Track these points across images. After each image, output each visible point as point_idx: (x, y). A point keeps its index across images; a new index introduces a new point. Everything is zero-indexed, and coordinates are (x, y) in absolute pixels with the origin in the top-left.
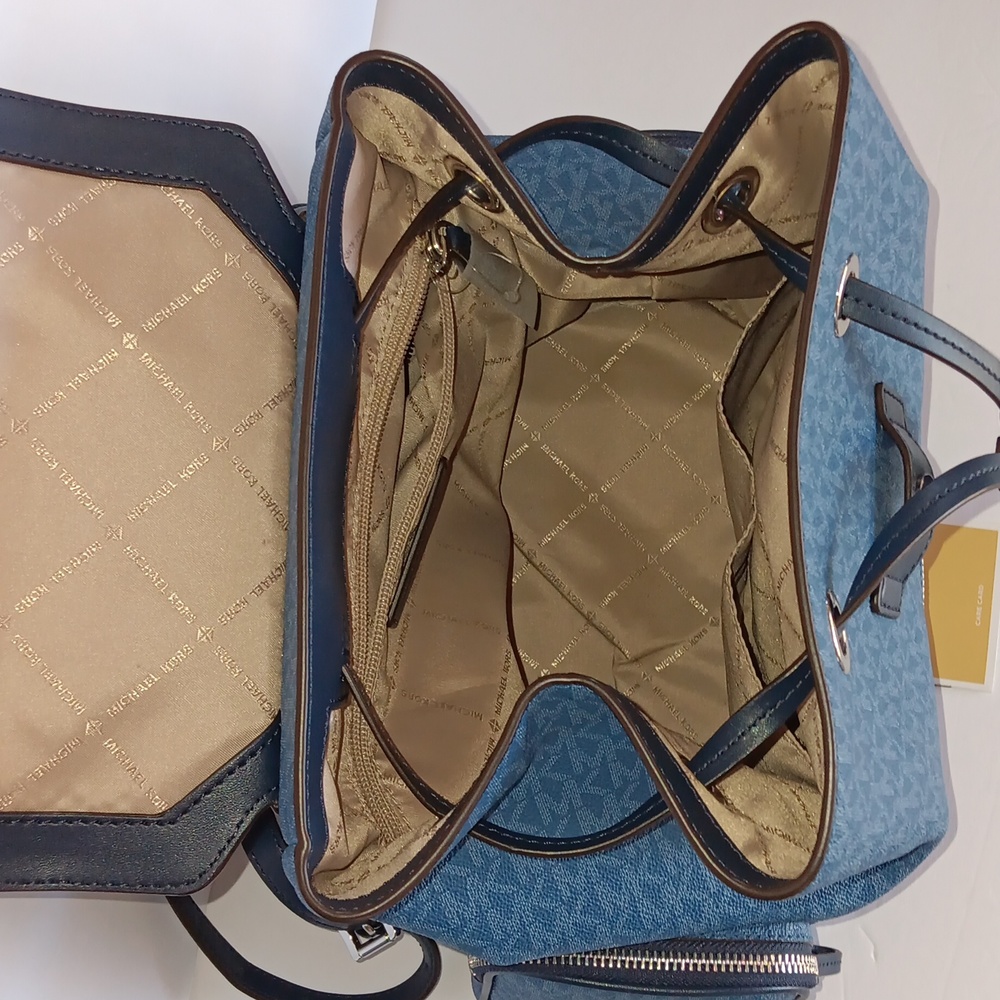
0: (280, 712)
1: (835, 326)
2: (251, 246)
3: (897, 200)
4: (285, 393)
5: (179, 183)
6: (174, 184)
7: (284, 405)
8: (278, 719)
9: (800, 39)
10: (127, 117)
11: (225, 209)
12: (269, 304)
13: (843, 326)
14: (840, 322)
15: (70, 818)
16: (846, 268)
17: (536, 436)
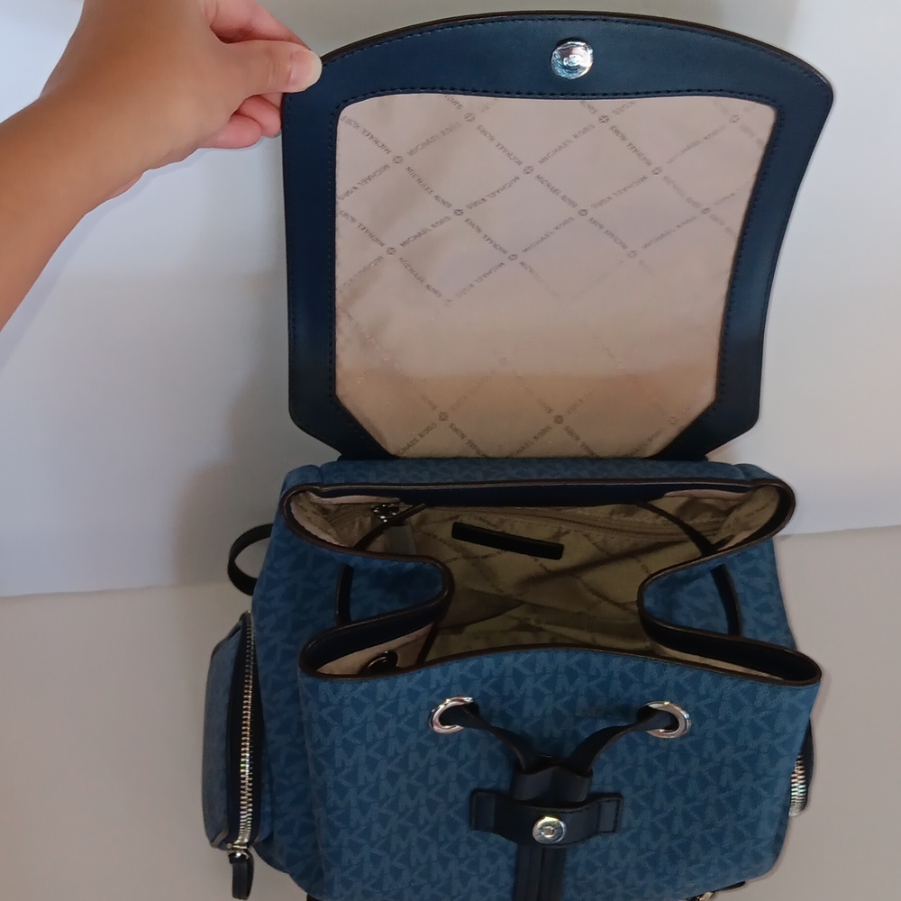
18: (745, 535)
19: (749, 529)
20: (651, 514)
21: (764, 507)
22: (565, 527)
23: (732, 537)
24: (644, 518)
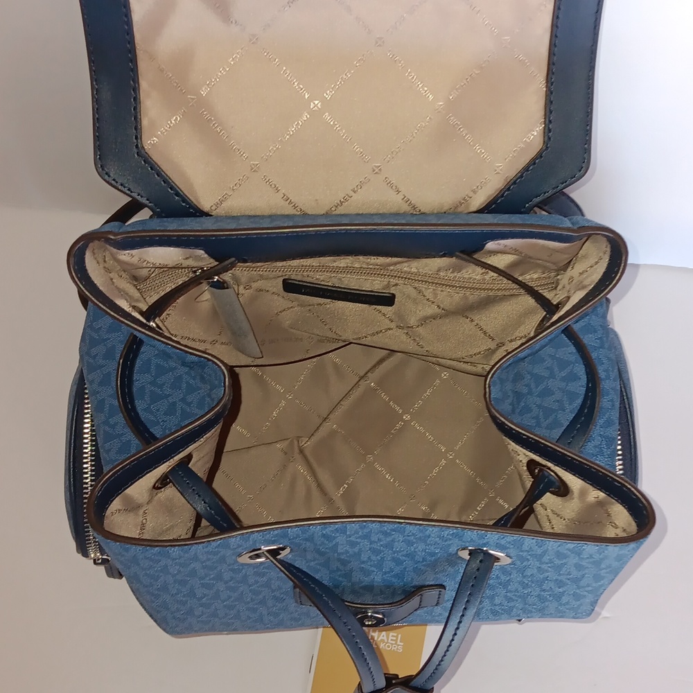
0: (211, 215)
1: (464, 549)
2: (509, 180)
3: (561, 590)
4: (414, 208)
5: (547, 131)
6: (547, 128)
7: (405, 208)
8: (207, 215)
9: (645, 512)
10: (589, 94)
11: (533, 162)
12: (471, 194)
13: (465, 555)
14: (467, 552)
15: (136, 89)
16: (502, 555)
17: (445, 375)
18: (580, 295)
19: (584, 287)
20: (479, 270)
21: (597, 263)
22: (393, 281)
23: (569, 298)
24: (473, 273)
